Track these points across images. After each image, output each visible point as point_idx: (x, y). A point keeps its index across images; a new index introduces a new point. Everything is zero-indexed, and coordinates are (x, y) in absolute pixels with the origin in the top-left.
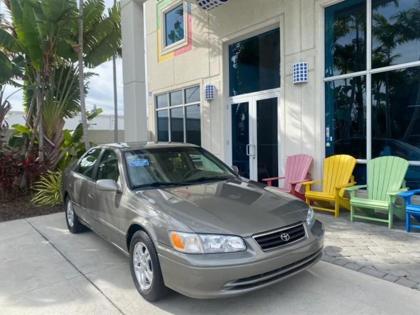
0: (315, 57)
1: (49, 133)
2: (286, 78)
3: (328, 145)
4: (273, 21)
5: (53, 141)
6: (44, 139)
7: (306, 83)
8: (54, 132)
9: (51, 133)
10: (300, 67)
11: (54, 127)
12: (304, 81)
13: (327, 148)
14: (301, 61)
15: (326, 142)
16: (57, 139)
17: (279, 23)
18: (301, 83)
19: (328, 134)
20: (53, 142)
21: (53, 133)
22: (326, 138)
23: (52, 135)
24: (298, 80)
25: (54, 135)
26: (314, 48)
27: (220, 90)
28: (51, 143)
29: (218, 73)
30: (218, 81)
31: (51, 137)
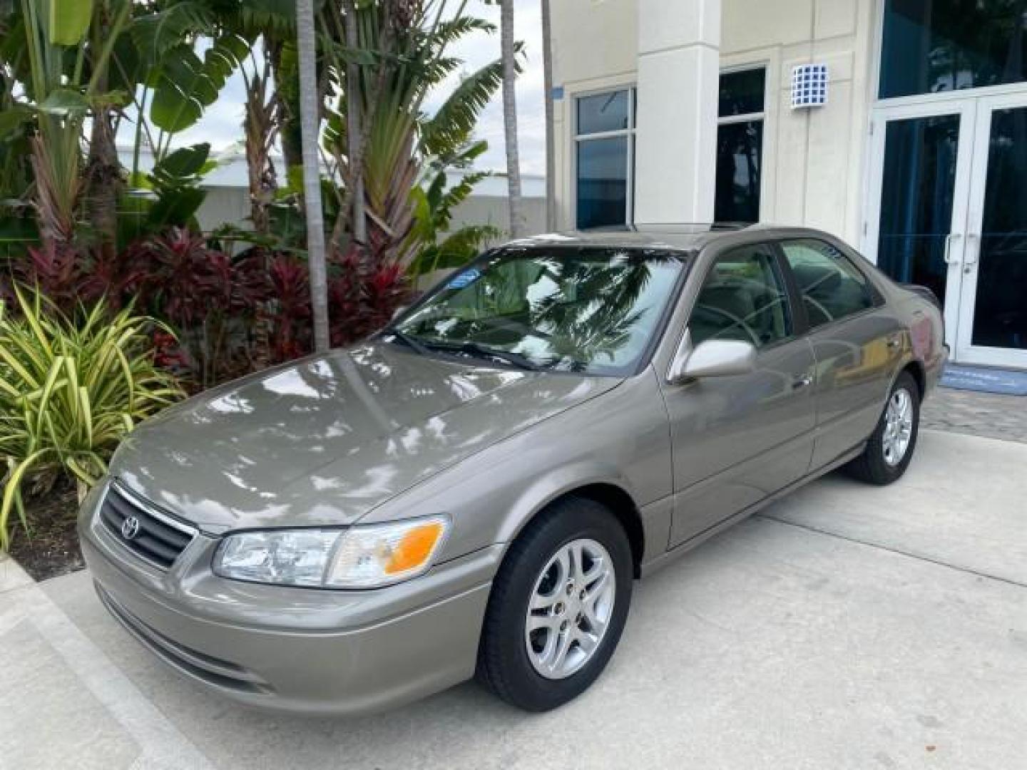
1: (378, 199)
5: (388, 221)
6: (368, 218)
8: (388, 195)
9: (383, 198)
11: (389, 180)
16: (396, 218)
20: (389, 225)
21: (387, 199)
23: (386, 203)
25: (390, 205)
27: (851, 80)
28: (384, 227)
29: (849, 30)
30: (848, 52)
31: (382, 210)
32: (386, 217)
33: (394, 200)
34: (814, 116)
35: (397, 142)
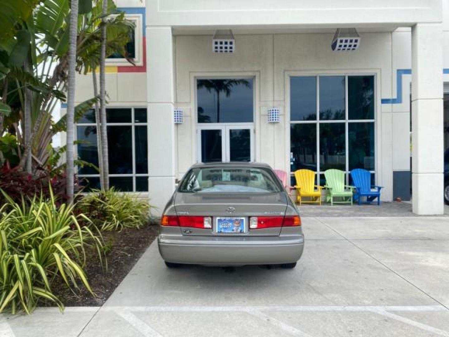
0: (284, 107)
2: (262, 117)
3: (292, 163)
4: (251, 74)
6: (33, 159)
7: (278, 122)
8: (40, 146)
9: (37, 148)
10: (274, 111)
12: (277, 121)
13: (291, 166)
14: (274, 107)
15: (291, 161)
16: (42, 157)
17: (255, 77)
18: (274, 123)
19: (292, 157)
20: (39, 159)
21: (39, 148)
22: (291, 159)
23: (38, 151)
24: (273, 120)
25: (40, 151)
26: (284, 100)
27: (190, 116)
28: (38, 161)
29: (188, 100)
30: (189, 108)
31: (37, 153)
32: (38, 156)
33: (41, 149)
34: (179, 126)
35: (44, 124)
